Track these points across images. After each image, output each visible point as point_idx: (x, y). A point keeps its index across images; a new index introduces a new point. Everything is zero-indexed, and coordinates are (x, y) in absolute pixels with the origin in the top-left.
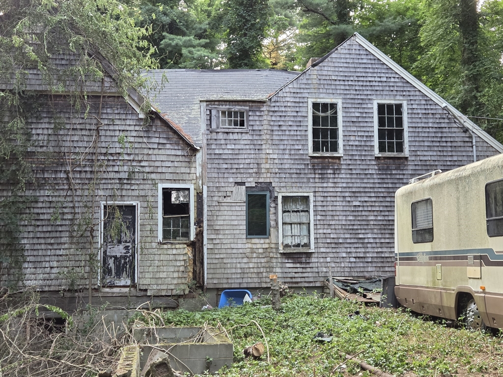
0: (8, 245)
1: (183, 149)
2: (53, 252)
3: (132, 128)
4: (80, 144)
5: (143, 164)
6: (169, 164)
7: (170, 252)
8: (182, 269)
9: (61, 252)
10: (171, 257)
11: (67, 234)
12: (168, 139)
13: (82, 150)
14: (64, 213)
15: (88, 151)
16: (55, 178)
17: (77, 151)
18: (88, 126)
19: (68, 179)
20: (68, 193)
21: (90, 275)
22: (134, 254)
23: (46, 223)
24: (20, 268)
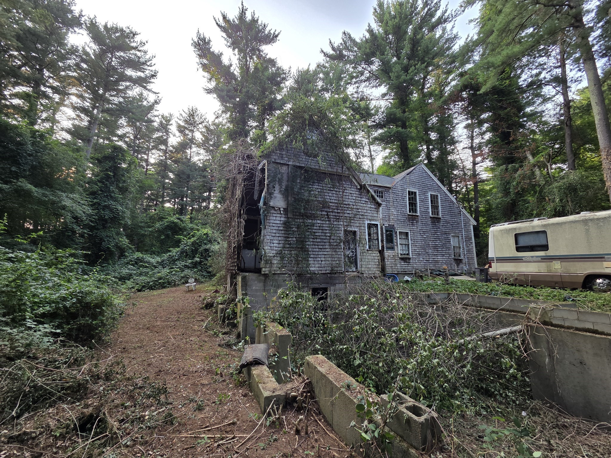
0: (301, 248)
1: (374, 205)
2: (322, 253)
3: (354, 192)
4: (332, 198)
5: (359, 210)
6: (370, 212)
7: (372, 255)
8: (377, 263)
9: (326, 253)
10: (373, 258)
11: (328, 244)
12: (369, 199)
13: (333, 201)
14: (326, 233)
15: (336, 201)
16: (322, 215)
17: (331, 201)
18: (335, 189)
19: (327, 215)
20: (328, 223)
21: (339, 265)
22: (356, 255)
23: (318, 237)
24: (308, 261)
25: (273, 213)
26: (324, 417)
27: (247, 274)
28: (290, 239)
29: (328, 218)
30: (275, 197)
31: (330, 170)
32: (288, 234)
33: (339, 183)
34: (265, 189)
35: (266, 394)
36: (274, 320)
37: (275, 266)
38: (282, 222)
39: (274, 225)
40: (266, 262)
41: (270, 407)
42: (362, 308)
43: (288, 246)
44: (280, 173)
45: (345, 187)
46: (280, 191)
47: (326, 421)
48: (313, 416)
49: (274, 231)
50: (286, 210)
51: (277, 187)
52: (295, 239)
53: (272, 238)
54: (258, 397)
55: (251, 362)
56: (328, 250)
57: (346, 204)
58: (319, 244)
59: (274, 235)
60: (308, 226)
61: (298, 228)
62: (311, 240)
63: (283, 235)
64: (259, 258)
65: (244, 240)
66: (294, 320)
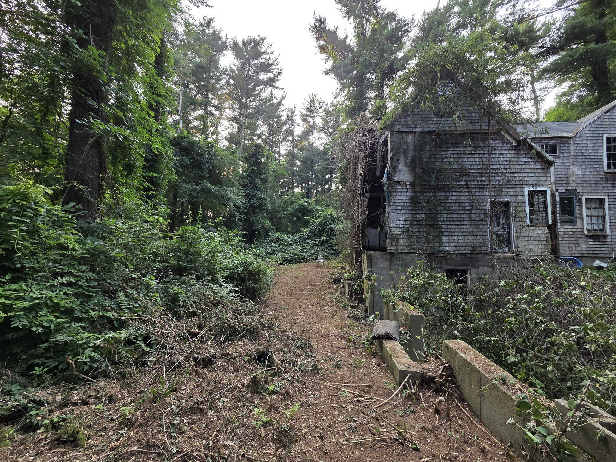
0: (432, 225)
1: (541, 165)
2: (459, 230)
3: (507, 152)
4: (474, 163)
5: (515, 175)
6: (533, 175)
7: (535, 231)
8: (544, 243)
9: (464, 230)
10: (536, 235)
11: (467, 219)
12: (531, 158)
13: (475, 167)
14: (465, 206)
15: (479, 167)
16: (459, 185)
17: (472, 167)
18: (478, 152)
19: (467, 185)
20: (467, 194)
21: (484, 244)
22: (509, 232)
23: (454, 212)
24: (441, 239)
25: (398, 189)
26: (469, 406)
27: (372, 252)
28: (418, 216)
29: (468, 188)
30: (400, 171)
31: (471, 128)
32: (417, 210)
33: (483, 143)
34: (389, 163)
35: (401, 368)
36: (403, 299)
37: (402, 244)
38: (408, 198)
39: (399, 201)
40: (392, 240)
41: (406, 380)
42: (519, 296)
43: (416, 223)
44: (405, 143)
45: (492, 147)
46: (406, 164)
47: (471, 410)
48: (454, 401)
49: (400, 208)
50: (413, 184)
51: (402, 159)
52: (424, 215)
53: (398, 215)
54: (392, 368)
55: (382, 335)
56: (467, 226)
57: (494, 169)
58: (455, 219)
59: (399, 212)
60: (440, 199)
61: (428, 203)
62: (445, 215)
63: (410, 212)
64: (384, 236)
65: (368, 218)
66: (427, 301)
